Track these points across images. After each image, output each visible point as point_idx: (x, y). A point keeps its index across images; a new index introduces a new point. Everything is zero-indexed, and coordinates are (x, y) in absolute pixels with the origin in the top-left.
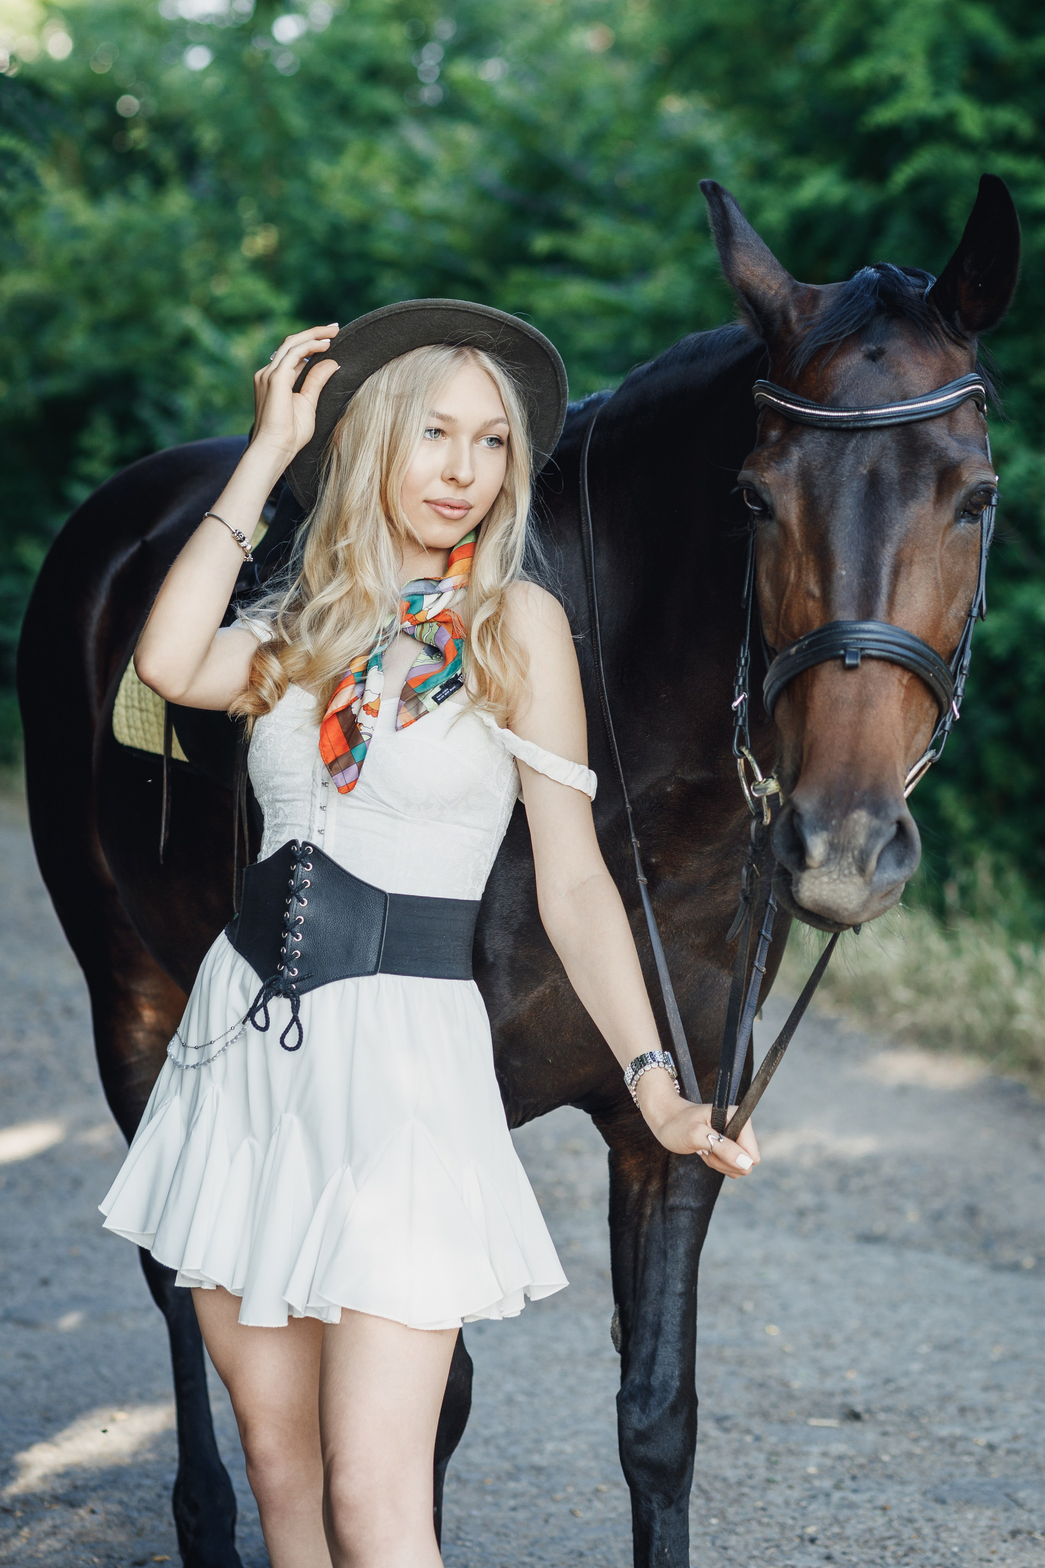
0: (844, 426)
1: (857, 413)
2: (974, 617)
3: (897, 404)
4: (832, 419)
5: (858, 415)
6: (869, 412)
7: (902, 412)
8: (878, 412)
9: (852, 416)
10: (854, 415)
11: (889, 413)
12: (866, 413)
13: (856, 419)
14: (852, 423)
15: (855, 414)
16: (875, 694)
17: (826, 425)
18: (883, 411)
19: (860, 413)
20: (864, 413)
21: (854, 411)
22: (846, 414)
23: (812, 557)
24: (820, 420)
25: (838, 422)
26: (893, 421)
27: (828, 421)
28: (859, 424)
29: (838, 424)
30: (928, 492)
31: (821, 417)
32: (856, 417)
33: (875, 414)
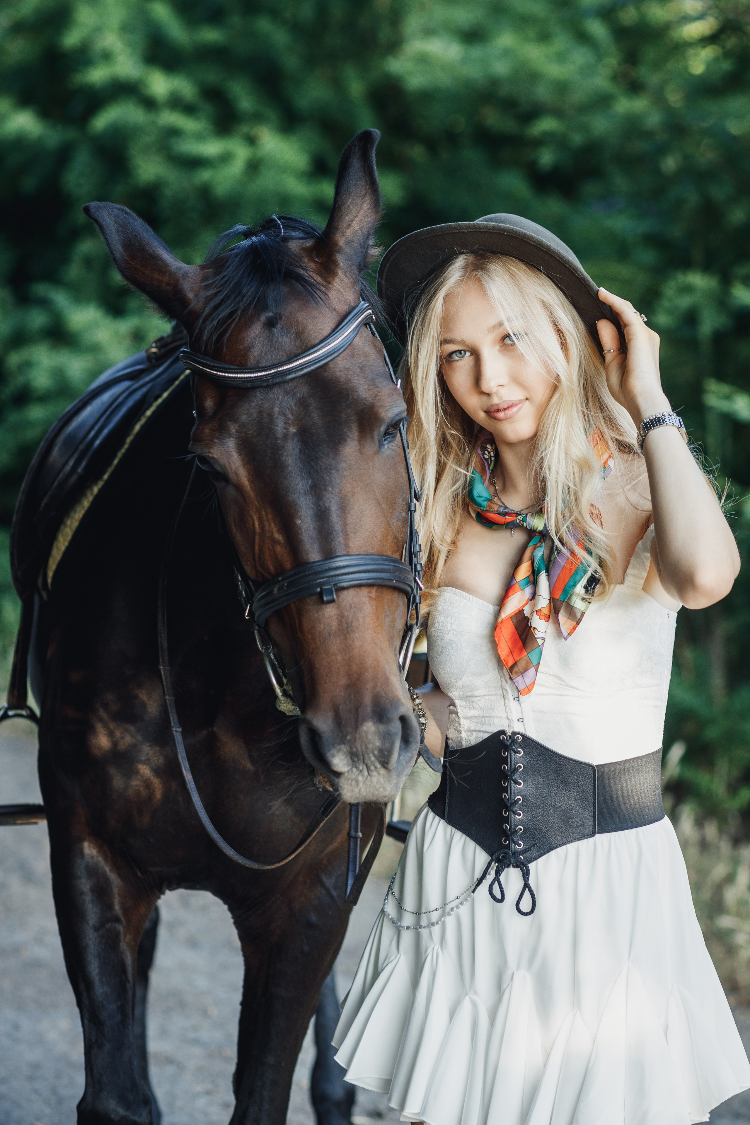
0: (265, 384)
1: (273, 371)
3: (301, 356)
4: (252, 380)
6: (282, 369)
7: (311, 362)
8: (291, 366)
9: (269, 374)
10: (271, 374)
11: (299, 365)
13: (274, 376)
14: (271, 380)
15: (271, 372)
16: (353, 619)
17: (249, 385)
18: (295, 364)
19: (275, 370)
20: (278, 370)
21: (270, 369)
22: (264, 373)
23: (269, 510)
24: (244, 382)
25: (259, 381)
26: (304, 371)
27: (251, 382)
28: (277, 380)
29: (259, 383)
30: (353, 434)
31: (243, 380)
32: (273, 374)
33: (288, 368)
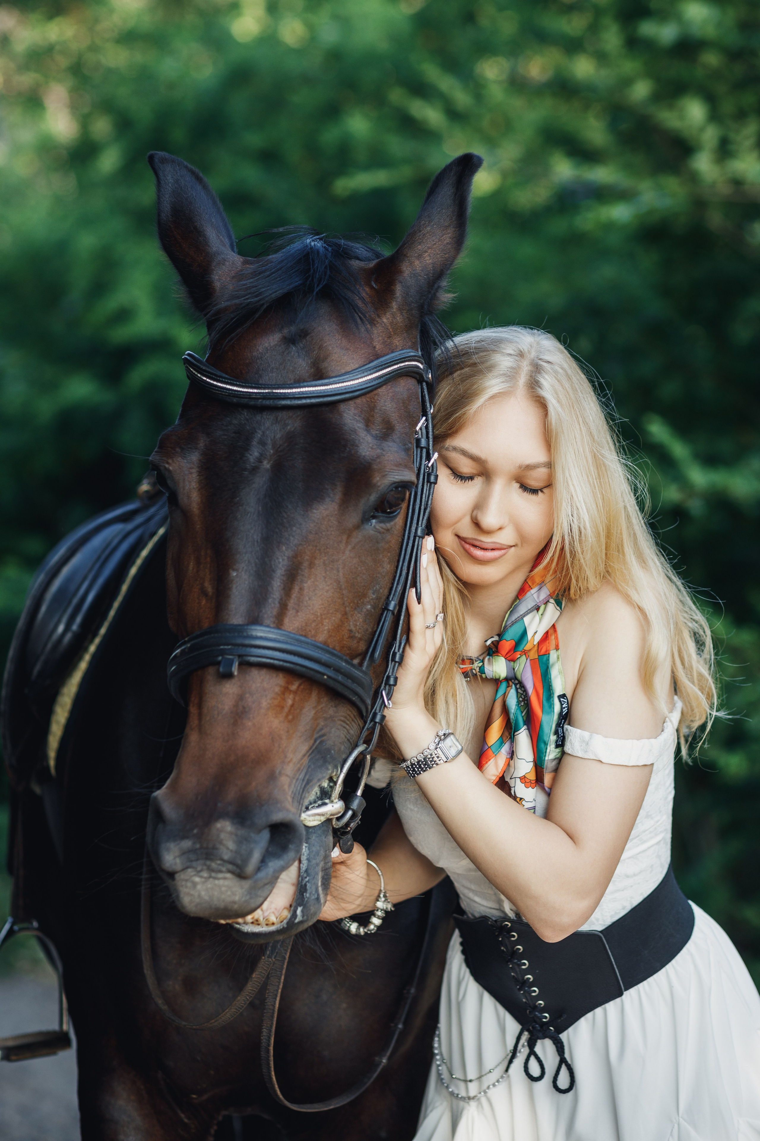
0: (252, 403)
1: (267, 391)
2: (390, 610)
3: (309, 384)
4: (240, 394)
5: (268, 393)
6: (279, 391)
7: (314, 393)
8: (289, 391)
9: (261, 393)
10: (263, 393)
11: (299, 393)
12: (276, 391)
13: (265, 397)
14: (260, 401)
15: (265, 391)
16: (253, 706)
17: (235, 400)
18: (294, 390)
19: (269, 391)
20: (274, 391)
21: (264, 388)
22: (256, 391)
23: (209, 552)
25: (246, 398)
26: (304, 401)
27: (237, 397)
28: (267, 402)
29: (246, 400)
30: (335, 495)
31: (230, 392)
32: (265, 394)
33: (285, 393)
